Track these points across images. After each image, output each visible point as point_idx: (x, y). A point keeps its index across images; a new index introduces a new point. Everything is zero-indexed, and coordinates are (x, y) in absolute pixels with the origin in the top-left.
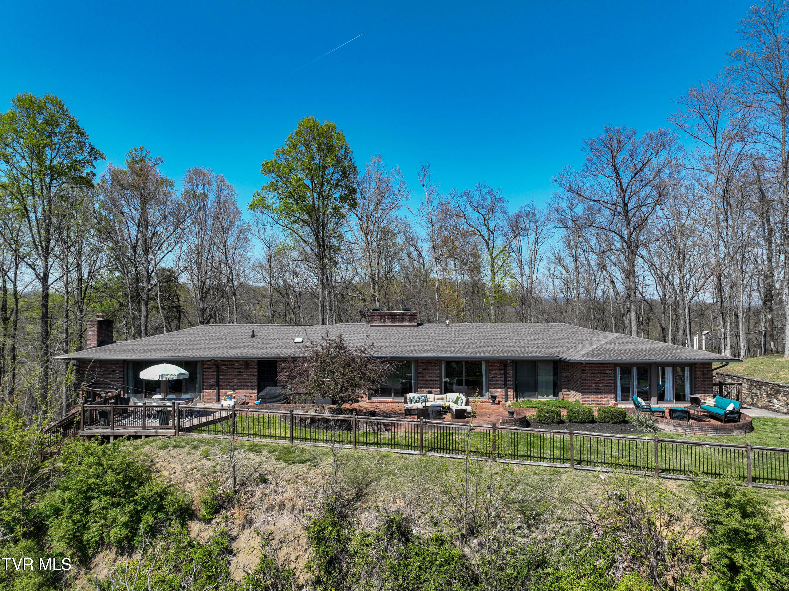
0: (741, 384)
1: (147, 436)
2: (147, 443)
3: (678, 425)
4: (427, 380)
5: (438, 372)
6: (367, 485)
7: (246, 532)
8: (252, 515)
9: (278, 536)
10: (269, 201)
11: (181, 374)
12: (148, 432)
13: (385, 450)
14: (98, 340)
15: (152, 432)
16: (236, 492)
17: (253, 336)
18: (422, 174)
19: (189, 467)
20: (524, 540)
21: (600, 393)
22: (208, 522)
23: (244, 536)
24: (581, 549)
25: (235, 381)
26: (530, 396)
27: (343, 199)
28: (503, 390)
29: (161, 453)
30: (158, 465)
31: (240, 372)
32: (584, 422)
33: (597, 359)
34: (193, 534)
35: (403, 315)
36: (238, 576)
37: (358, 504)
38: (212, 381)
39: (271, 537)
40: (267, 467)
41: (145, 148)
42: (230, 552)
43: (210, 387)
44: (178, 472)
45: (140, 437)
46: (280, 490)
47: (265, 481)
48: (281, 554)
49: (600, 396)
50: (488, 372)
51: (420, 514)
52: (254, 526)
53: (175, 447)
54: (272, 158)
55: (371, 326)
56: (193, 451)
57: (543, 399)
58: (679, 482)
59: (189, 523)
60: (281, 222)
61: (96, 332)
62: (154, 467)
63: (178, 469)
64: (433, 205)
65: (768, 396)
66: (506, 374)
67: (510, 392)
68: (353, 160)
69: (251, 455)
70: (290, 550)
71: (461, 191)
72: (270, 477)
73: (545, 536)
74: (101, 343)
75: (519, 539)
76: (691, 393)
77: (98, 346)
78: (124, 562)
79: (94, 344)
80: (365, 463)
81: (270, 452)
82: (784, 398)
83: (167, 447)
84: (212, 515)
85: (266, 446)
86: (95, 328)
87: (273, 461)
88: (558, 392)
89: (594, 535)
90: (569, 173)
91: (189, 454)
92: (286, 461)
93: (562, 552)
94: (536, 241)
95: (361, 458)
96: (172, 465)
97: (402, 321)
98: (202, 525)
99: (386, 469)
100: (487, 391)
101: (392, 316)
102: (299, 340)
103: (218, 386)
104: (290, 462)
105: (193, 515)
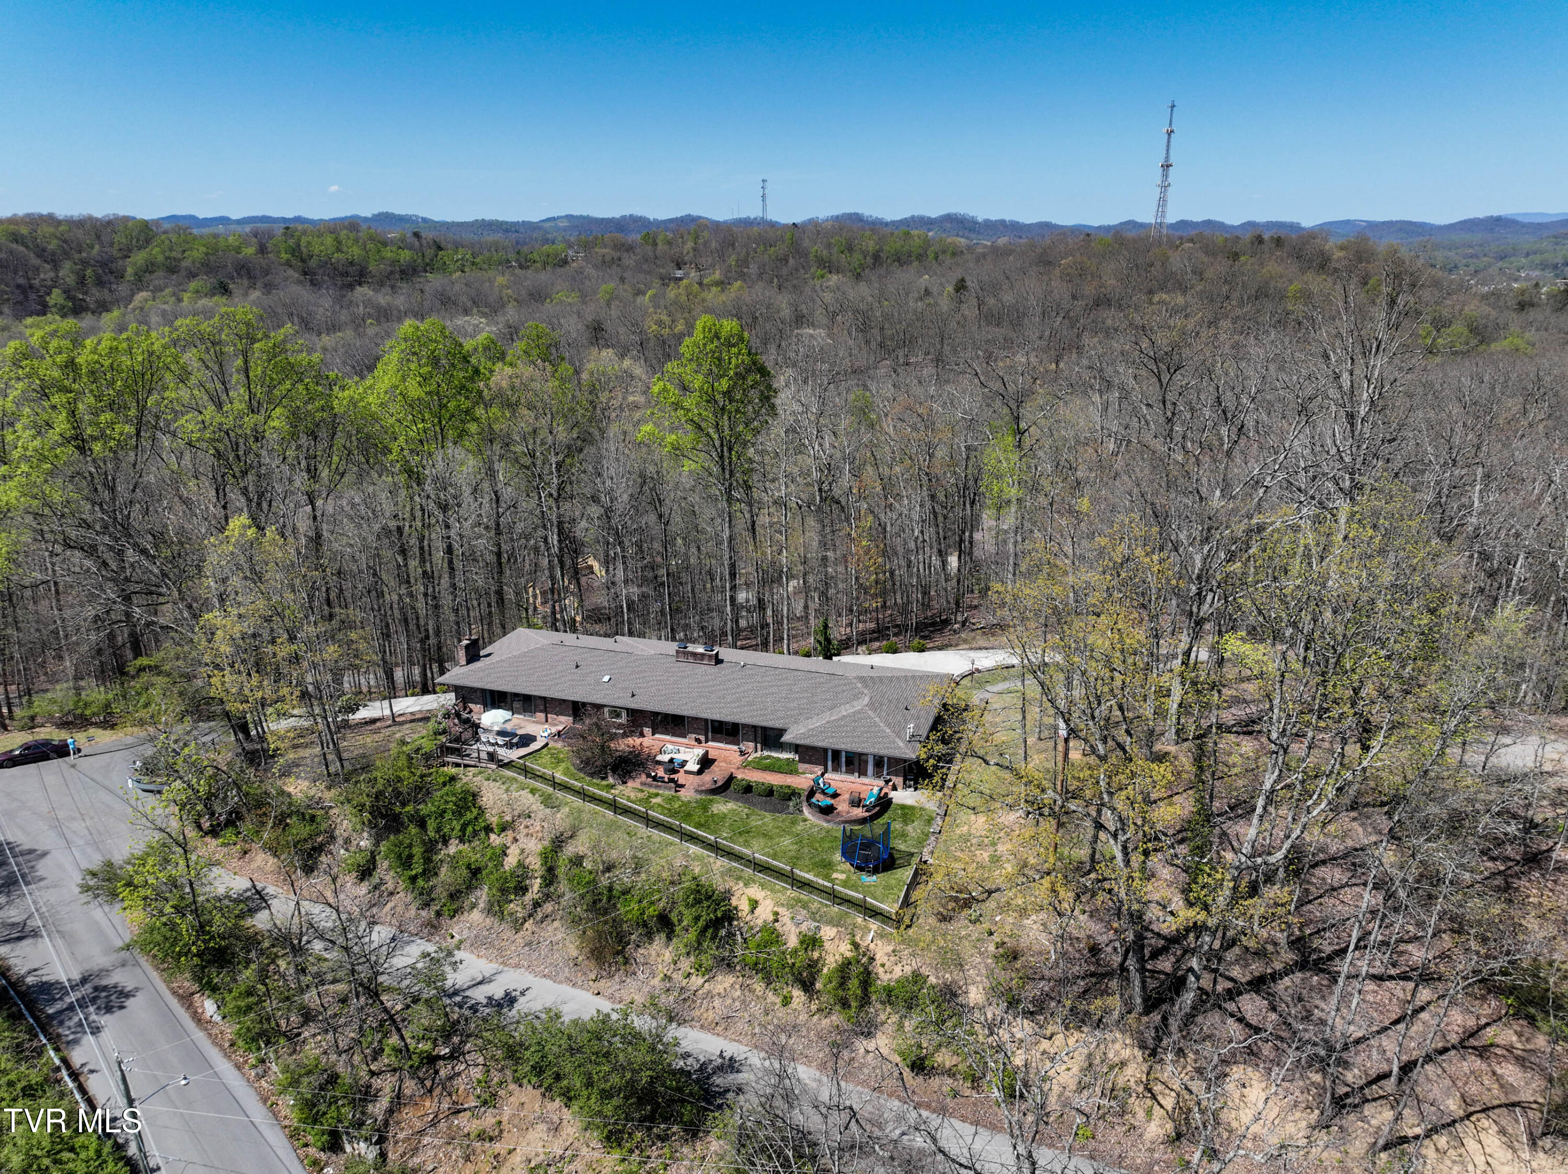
1: (481, 767)
2: (480, 773)
4: (695, 728)
5: (703, 723)
6: (577, 830)
7: (514, 845)
8: (518, 837)
13: (597, 808)
14: (467, 658)
15: (484, 765)
16: (514, 821)
17: (577, 666)
19: (496, 797)
20: (627, 879)
21: (812, 764)
22: (499, 835)
23: (512, 847)
25: (557, 711)
26: (776, 751)
28: (752, 744)
29: (486, 783)
30: (482, 792)
31: (561, 706)
32: (761, 796)
34: (491, 840)
35: (703, 655)
36: (507, 868)
37: (569, 840)
38: (542, 707)
39: (524, 851)
40: (534, 807)
43: (541, 712)
44: (491, 800)
45: (478, 767)
46: (535, 823)
47: (530, 817)
48: (527, 861)
49: (812, 766)
50: (743, 730)
51: (591, 854)
52: (518, 843)
53: (493, 780)
55: (677, 661)
56: (501, 786)
57: (784, 756)
58: (724, 863)
59: (490, 834)
61: (464, 654)
62: (480, 793)
63: (491, 797)
66: (755, 732)
67: (759, 746)
69: (530, 795)
70: (532, 859)
72: (533, 814)
73: (637, 879)
74: (469, 662)
75: (625, 878)
76: (887, 774)
77: (468, 665)
78: (461, 847)
79: (465, 662)
80: (584, 814)
81: (540, 795)
83: (489, 779)
84: (501, 832)
85: (538, 789)
86: (463, 652)
87: (539, 803)
89: (660, 883)
91: (499, 787)
92: (545, 805)
93: (639, 889)
95: (582, 810)
96: (489, 794)
97: (702, 660)
98: (496, 837)
99: (591, 821)
100: (740, 742)
101: (694, 655)
102: (606, 679)
103: (546, 711)
104: (547, 806)
105: (492, 830)
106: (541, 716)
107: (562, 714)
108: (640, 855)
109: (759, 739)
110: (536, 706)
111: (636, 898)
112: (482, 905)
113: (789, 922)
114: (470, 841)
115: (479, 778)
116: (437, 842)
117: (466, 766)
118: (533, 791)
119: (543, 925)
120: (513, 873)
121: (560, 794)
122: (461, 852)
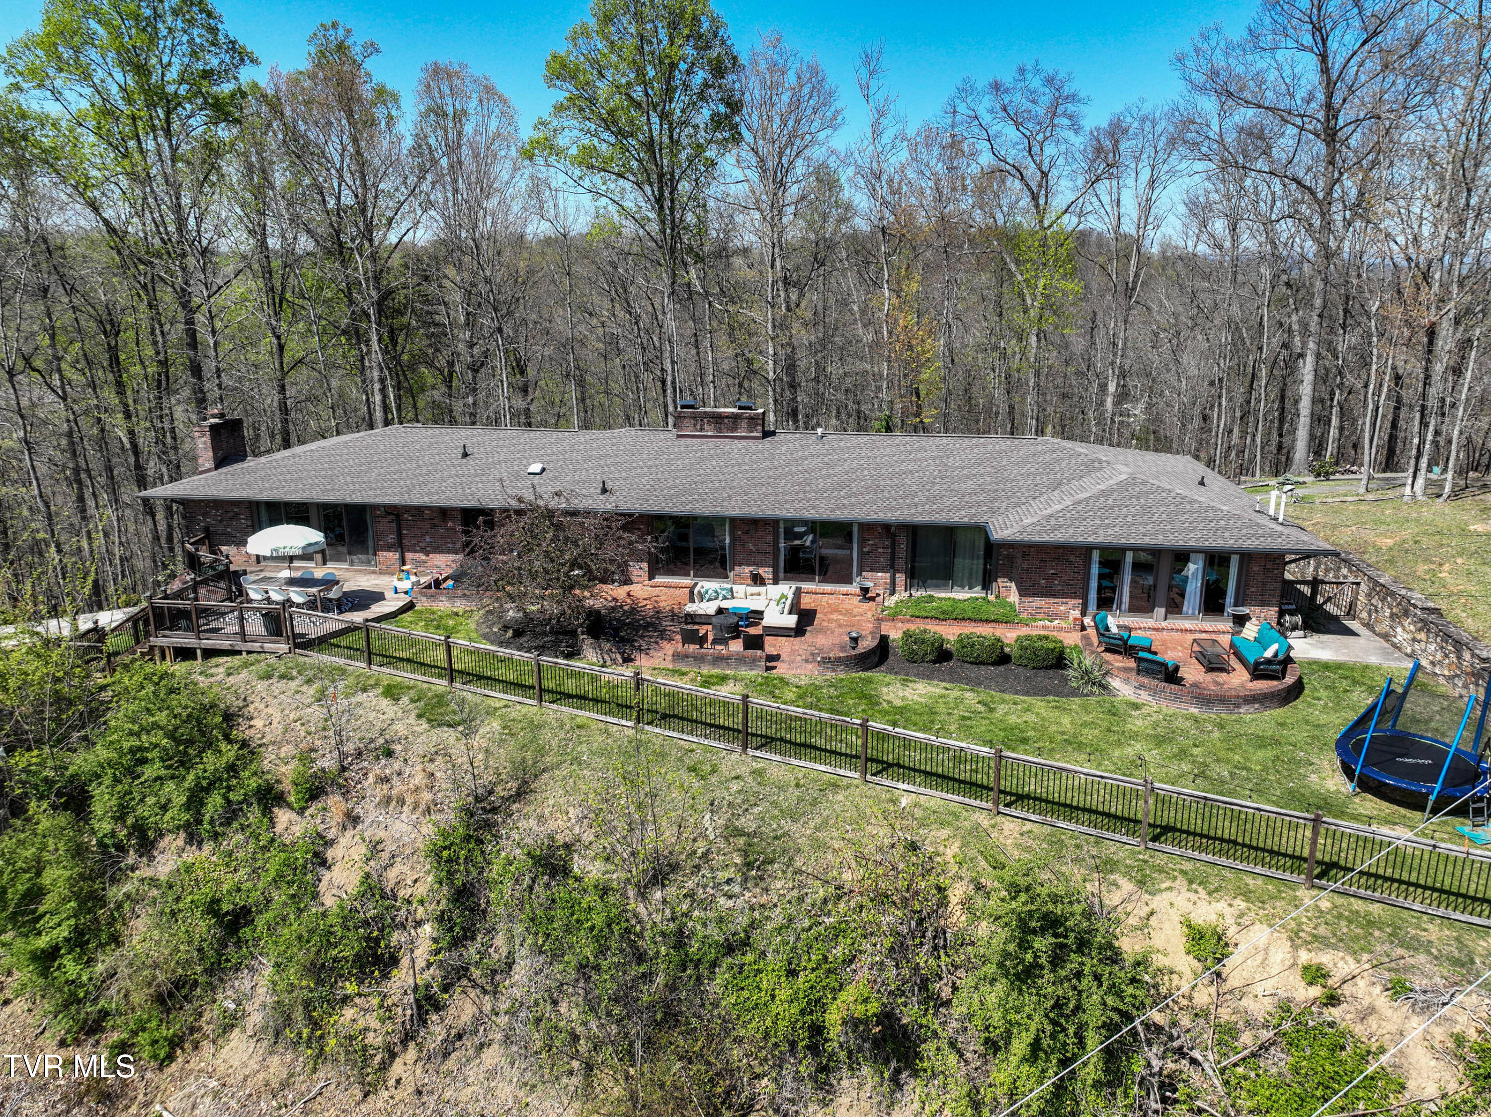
0: (1358, 584)
1: (249, 652)
2: (246, 665)
3: (1141, 687)
4: (751, 552)
5: (770, 539)
6: (536, 776)
7: (349, 834)
8: (358, 810)
9: (390, 847)
10: (562, 141)
11: (310, 545)
12: (250, 646)
13: (584, 715)
14: (215, 458)
15: (256, 646)
16: (344, 769)
17: (465, 455)
18: (864, 72)
19: (292, 716)
20: (730, 903)
21: (1054, 596)
22: (301, 811)
23: (344, 841)
24: (810, 928)
25: (428, 539)
26: (937, 587)
27: (717, 122)
28: (888, 575)
29: (261, 686)
30: (251, 708)
31: (435, 526)
32: (982, 663)
33: (1047, 538)
34: (279, 828)
35: (735, 417)
36: (329, 901)
37: (515, 807)
38: (391, 538)
39: (379, 847)
40: (400, 728)
41: (341, 23)
42: (324, 863)
43: (389, 548)
44: (275, 723)
45: (239, 653)
46: (408, 770)
47: (389, 754)
48: (392, 875)
49: (1052, 600)
50: (863, 542)
51: (592, 838)
52: (359, 827)
53: (282, 677)
54: (562, 48)
55: (679, 436)
56: (304, 688)
57: (960, 595)
58: (1029, 826)
59: (276, 810)
60: (587, 183)
61: (209, 444)
62: (245, 711)
63: (277, 717)
64: (883, 142)
65: (1392, 615)
66: (893, 546)
67: (901, 578)
68: (729, 43)
69: (385, 703)
70: (405, 869)
71: (982, 82)
72: (398, 748)
73: (764, 899)
74: (220, 463)
75: (722, 900)
76: (1236, 604)
77: (216, 468)
78: (191, 855)
79: (209, 464)
80: (546, 735)
81: (413, 701)
82: (1412, 628)
83: (269, 677)
84: (307, 801)
85: (409, 688)
86: (207, 438)
87: (412, 720)
88: (990, 582)
89: (842, 906)
90: (1213, 43)
91: (297, 692)
92: (429, 721)
93: (779, 930)
94: (1152, 183)
95: (540, 726)
96: (270, 710)
97: (734, 428)
98: (294, 816)
99: (573, 750)
100: (859, 574)
101: (717, 419)
102: (536, 468)
103: (401, 546)
104: (435, 723)
105: (280, 799)
106: (392, 557)
107: (438, 550)
108: (747, 823)
109: (900, 563)
110: (377, 537)
111: (775, 961)
112: (256, 1018)
113: (1382, 1001)
114: (215, 836)
115: (244, 675)
116: (121, 848)
117: (209, 653)
118: (392, 693)
119: (451, 1064)
120: (347, 916)
121: (472, 694)
122: (189, 869)
